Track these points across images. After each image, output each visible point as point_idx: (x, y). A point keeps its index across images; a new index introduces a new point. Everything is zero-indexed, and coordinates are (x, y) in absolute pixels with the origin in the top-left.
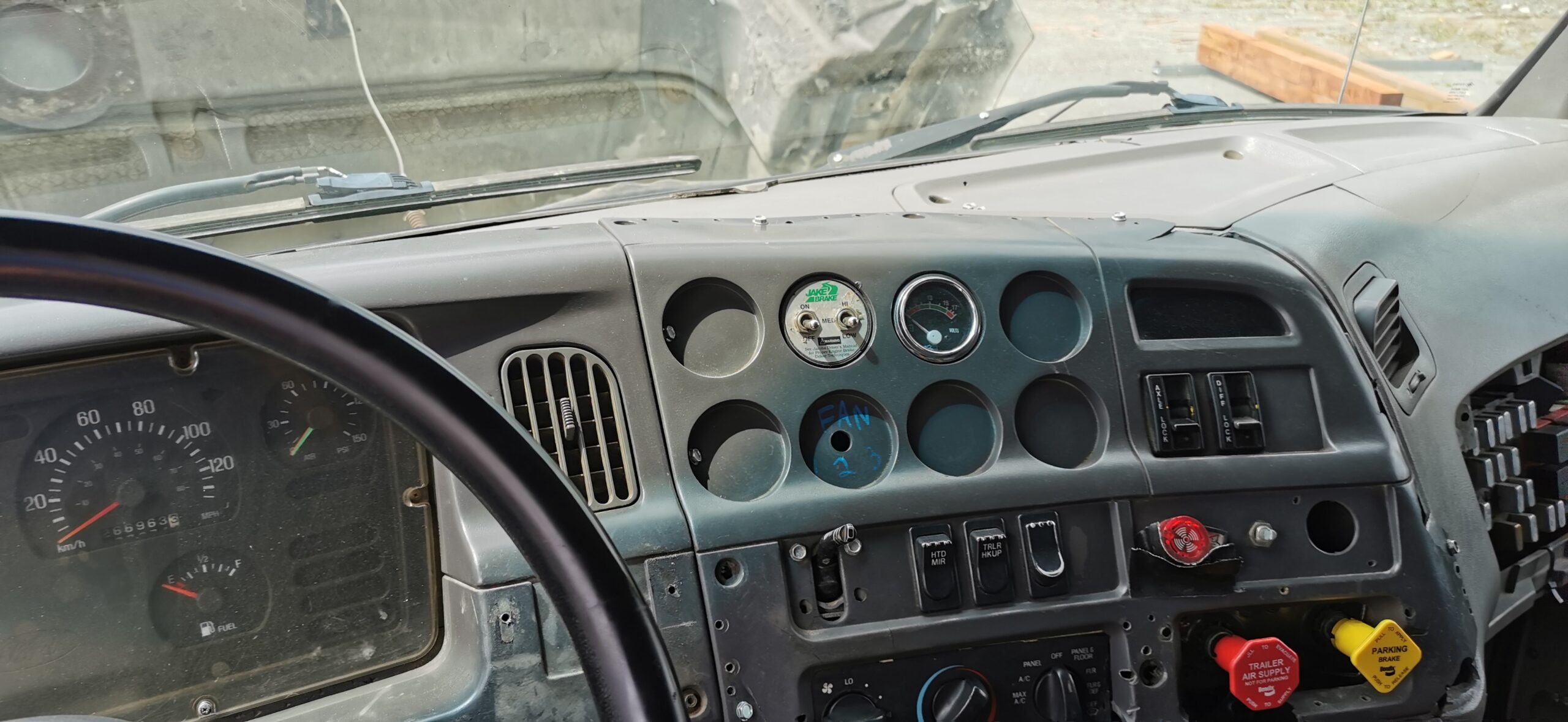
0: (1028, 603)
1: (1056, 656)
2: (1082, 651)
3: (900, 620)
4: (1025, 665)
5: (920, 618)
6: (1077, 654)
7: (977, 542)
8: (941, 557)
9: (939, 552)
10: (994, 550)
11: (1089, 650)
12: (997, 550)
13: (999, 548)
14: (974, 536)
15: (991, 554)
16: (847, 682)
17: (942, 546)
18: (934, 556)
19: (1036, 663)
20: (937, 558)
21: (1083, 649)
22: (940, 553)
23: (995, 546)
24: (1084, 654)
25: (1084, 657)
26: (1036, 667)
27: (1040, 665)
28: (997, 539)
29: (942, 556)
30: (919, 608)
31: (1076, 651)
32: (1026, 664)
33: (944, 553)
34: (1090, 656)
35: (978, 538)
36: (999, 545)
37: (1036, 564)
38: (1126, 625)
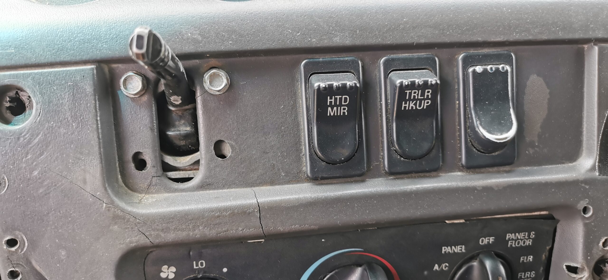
0: (459, 173)
1: (486, 241)
2: (520, 236)
3: (277, 187)
4: (443, 251)
5: (306, 186)
6: (513, 239)
7: (396, 86)
8: (341, 105)
9: (338, 97)
10: (421, 100)
11: (529, 236)
12: (424, 99)
13: (428, 98)
14: (393, 78)
15: (415, 104)
16: (197, 265)
17: (342, 90)
18: (331, 102)
19: (459, 249)
20: (336, 105)
21: (522, 234)
22: (341, 99)
23: (423, 94)
24: (522, 240)
25: (521, 243)
26: (458, 253)
27: (463, 251)
28: (426, 85)
29: (343, 103)
30: (306, 173)
31: (512, 236)
32: (446, 249)
33: (346, 99)
34: (529, 242)
35: (398, 82)
36: (428, 93)
37: (476, 122)
38: (585, 210)
